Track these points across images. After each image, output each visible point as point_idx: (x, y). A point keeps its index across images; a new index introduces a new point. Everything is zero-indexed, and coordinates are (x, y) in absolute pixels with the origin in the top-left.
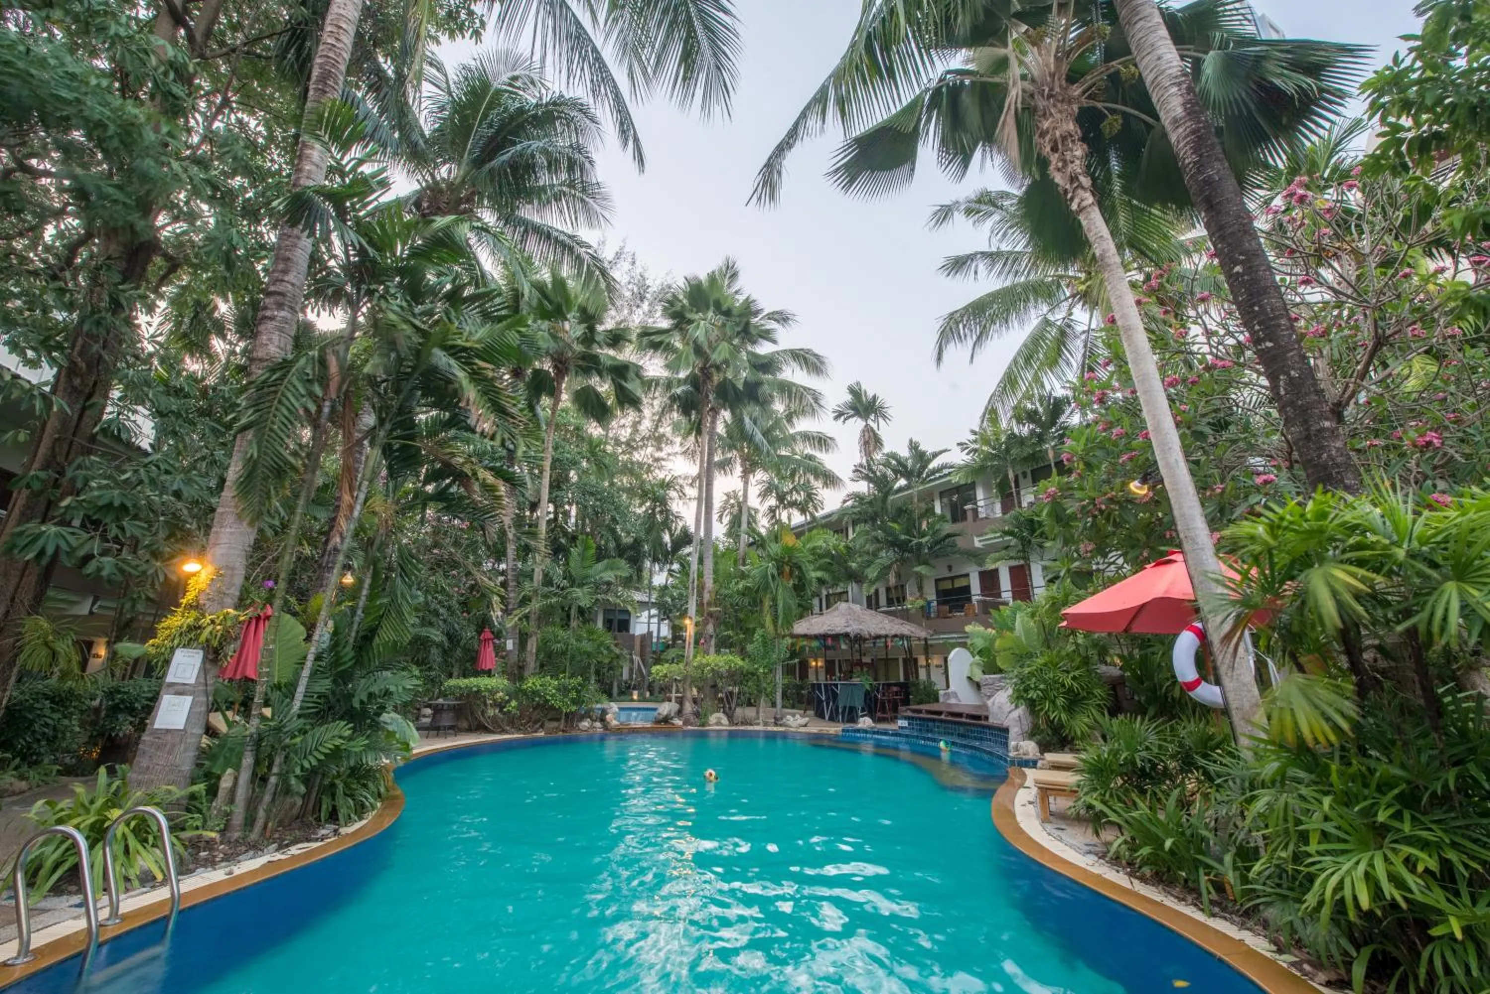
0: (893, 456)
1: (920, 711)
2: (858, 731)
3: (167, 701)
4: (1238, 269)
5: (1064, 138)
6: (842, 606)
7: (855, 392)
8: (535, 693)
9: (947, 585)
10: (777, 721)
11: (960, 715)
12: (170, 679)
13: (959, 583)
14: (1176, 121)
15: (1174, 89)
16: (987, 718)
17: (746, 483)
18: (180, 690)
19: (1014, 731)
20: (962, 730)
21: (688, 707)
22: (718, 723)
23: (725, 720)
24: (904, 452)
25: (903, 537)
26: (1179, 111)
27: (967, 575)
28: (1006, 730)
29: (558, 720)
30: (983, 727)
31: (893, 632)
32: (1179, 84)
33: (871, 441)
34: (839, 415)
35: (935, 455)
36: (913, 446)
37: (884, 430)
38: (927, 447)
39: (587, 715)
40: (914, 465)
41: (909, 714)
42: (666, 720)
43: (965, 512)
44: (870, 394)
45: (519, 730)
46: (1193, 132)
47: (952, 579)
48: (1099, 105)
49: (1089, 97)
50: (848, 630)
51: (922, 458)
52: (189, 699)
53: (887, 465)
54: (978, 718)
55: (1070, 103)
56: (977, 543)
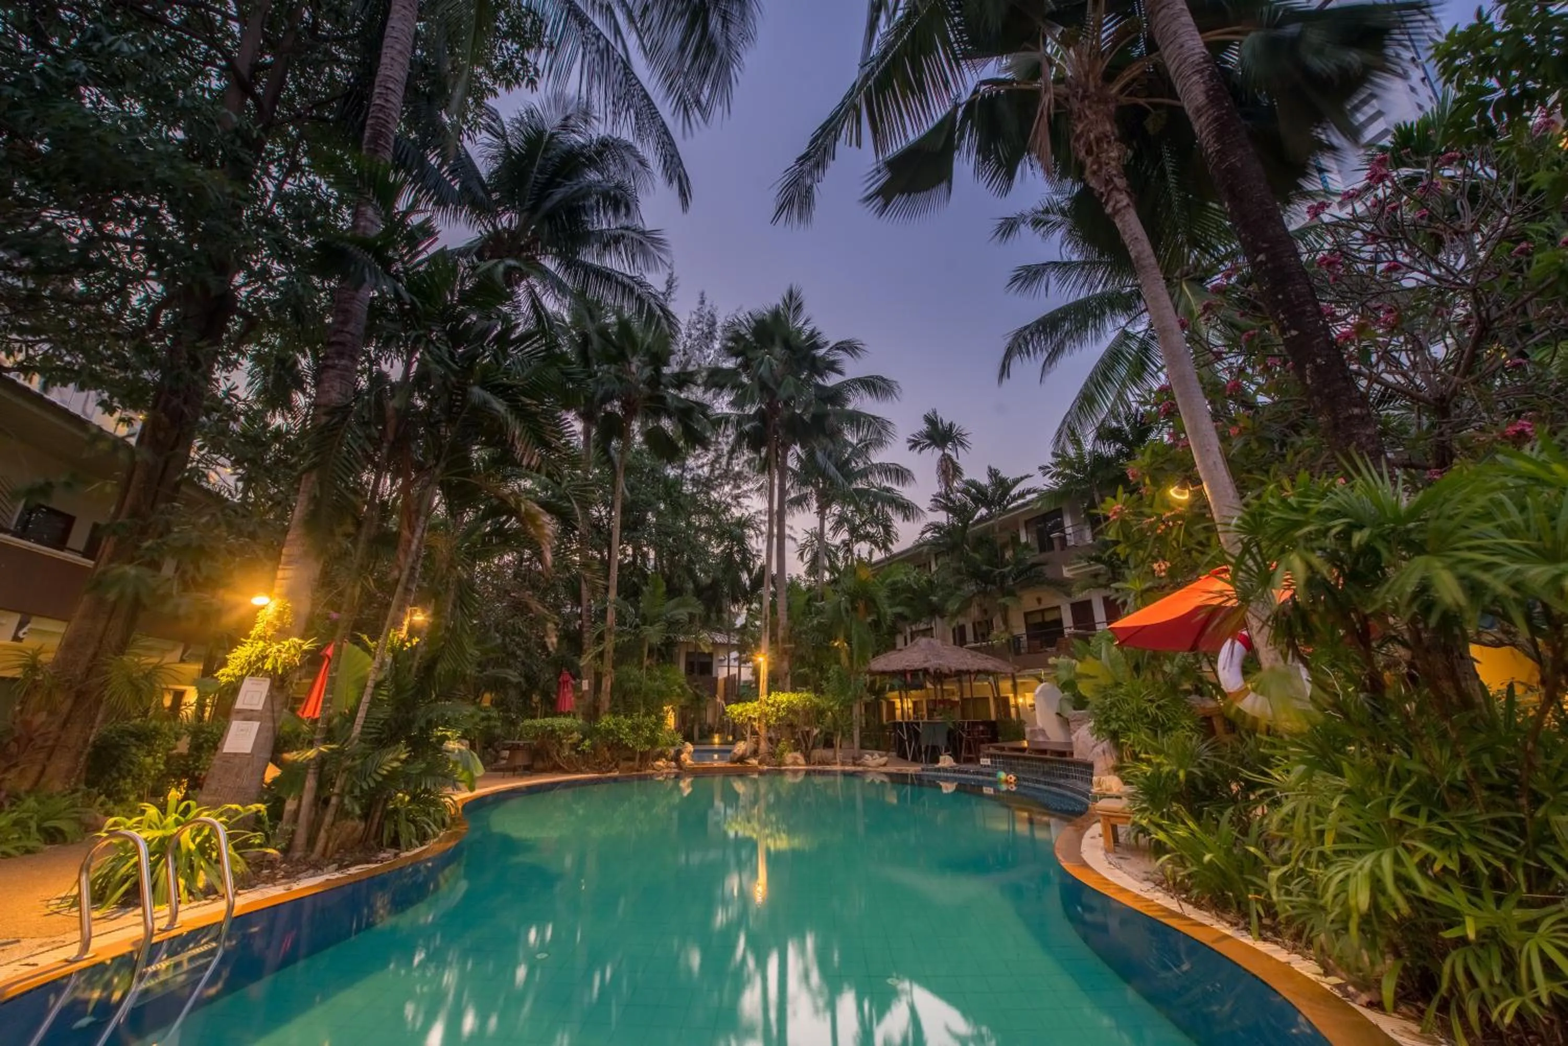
0: (972, 483)
1: (1003, 749)
2: (939, 770)
3: (236, 726)
4: (1261, 257)
5: (1098, 141)
6: (923, 641)
7: (931, 421)
8: (610, 732)
9: (1038, 619)
10: (855, 761)
11: (1044, 752)
12: (239, 705)
13: (1049, 617)
14: (1198, 111)
15: (1196, 78)
16: (1072, 754)
17: (822, 520)
18: (248, 716)
19: (1099, 766)
20: (1046, 767)
21: (764, 746)
22: (795, 763)
23: (801, 760)
24: (984, 480)
25: (984, 568)
26: (1201, 99)
27: (1058, 608)
28: (1090, 766)
29: (631, 759)
30: (1068, 763)
31: (976, 668)
32: (1201, 72)
33: (949, 470)
34: (914, 444)
35: (1016, 482)
36: (993, 473)
37: (962, 458)
38: (1008, 474)
39: (661, 755)
40: (994, 492)
41: (992, 751)
42: (742, 759)
43: (1051, 541)
44: (946, 422)
45: (593, 770)
46: (1216, 119)
47: (1042, 611)
48: (1141, 101)
49: (1129, 95)
50: (926, 665)
51: (1002, 485)
52: (256, 725)
53: (965, 492)
54: (1063, 754)
55: (1106, 102)
56: (1067, 573)
